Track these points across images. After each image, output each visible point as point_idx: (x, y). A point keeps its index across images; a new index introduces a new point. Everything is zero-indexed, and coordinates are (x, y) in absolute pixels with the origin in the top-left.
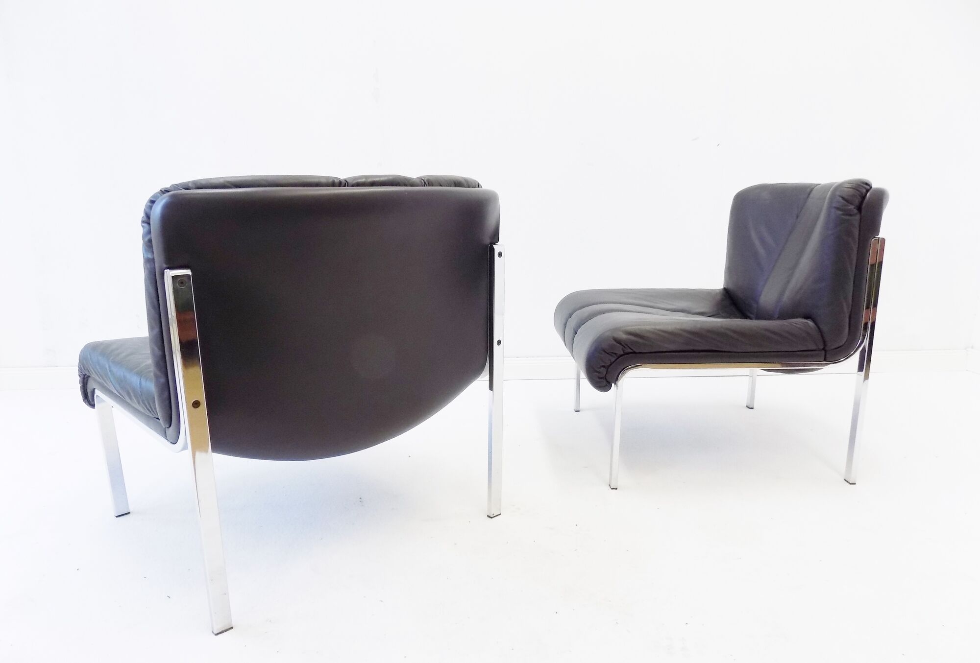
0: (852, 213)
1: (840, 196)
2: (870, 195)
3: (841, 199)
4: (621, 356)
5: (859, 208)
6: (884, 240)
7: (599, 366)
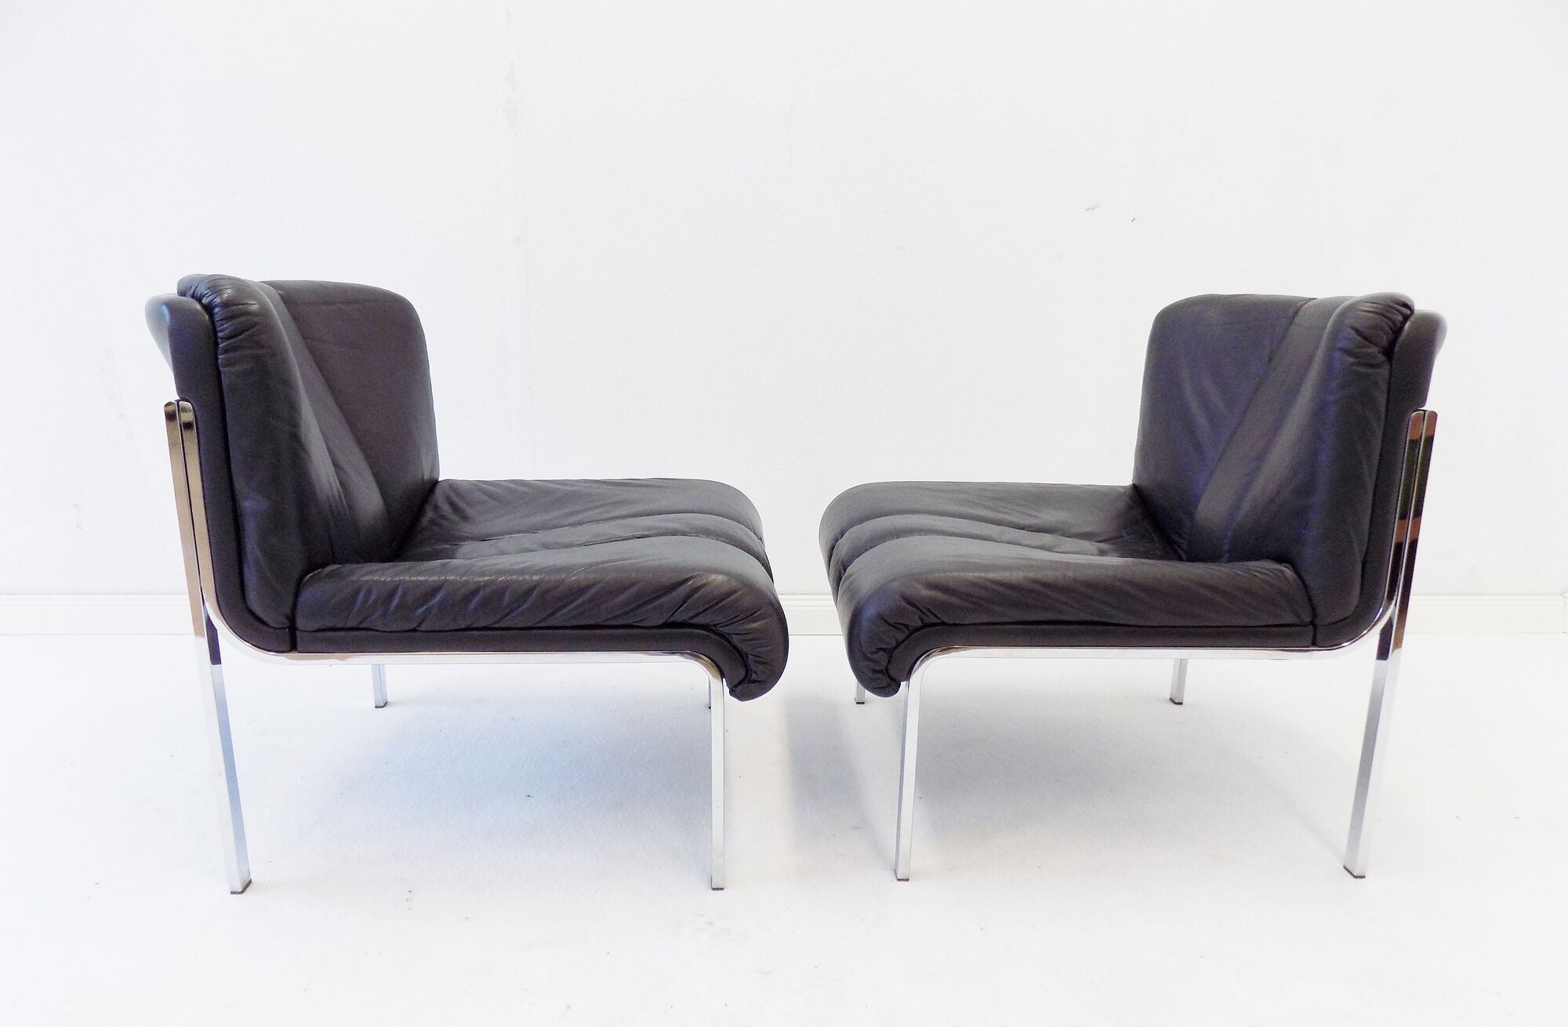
0: (1373, 362)
1: (1353, 328)
2: (1410, 327)
3: (1352, 332)
4: (918, 629)
5: (1388, 352)
6: (1434, 416)
7: (874, 650)
